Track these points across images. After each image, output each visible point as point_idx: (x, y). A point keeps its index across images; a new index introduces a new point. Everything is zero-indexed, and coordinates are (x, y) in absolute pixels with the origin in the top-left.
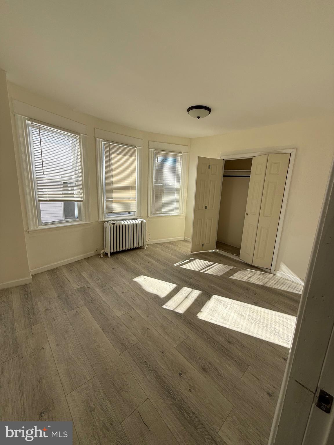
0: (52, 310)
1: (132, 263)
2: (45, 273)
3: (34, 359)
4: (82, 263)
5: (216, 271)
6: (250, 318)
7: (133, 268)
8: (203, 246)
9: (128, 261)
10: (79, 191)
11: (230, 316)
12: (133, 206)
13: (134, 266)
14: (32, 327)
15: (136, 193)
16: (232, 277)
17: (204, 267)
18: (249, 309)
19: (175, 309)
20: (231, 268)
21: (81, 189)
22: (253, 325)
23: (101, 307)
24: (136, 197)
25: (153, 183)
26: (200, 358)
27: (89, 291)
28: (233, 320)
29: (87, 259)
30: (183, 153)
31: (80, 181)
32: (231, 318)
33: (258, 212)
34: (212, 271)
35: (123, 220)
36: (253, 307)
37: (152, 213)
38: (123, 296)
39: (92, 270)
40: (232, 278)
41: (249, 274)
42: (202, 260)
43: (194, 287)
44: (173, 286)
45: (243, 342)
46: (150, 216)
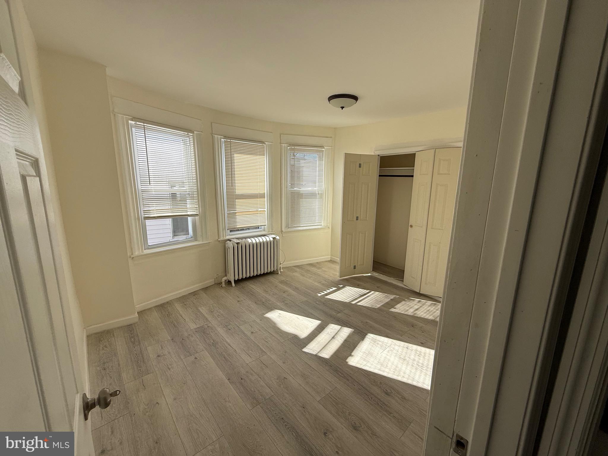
0: (165, 356)
1: (263, 294)
2: (154, 308)
3: (148, 416)
4: (199, 294)
5: (372, 302)
6: (415, 363)
7: (264, 300)
8: (355, 269)
9: (258, 291)
10: (194, 203)
11: (389, 360)
12: (262, 220)
13: (266, 297)
14: (143, 378)
15: (266, 201)
16: (393, 309)
17: (357, 297)
18: (413, 352)
19: (318, 352)
20: (392, 297)
21: (196, 201)
22: (418, 373)
23: (225, 352)
24: (266, 206)
25: (287, 188)
26: (349, 414)
27: (209, 331)
28: (393, 366)
29: (205, 289)
30: (325, 147)
31: (194, 190)
32: (390, 364)
33: (425, 223)
34: (367, 302)
35: (250, 237)
36: (419, 348)
37: (287, 226)
38: (252, 338)
39: (212, 304)
40: (393, 311)
41: (416, 304)
42: (353, 288)
43: (343, 323)
44: (317, 323)
45: (405, 394)
46: (285, 230)
